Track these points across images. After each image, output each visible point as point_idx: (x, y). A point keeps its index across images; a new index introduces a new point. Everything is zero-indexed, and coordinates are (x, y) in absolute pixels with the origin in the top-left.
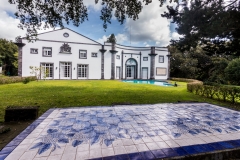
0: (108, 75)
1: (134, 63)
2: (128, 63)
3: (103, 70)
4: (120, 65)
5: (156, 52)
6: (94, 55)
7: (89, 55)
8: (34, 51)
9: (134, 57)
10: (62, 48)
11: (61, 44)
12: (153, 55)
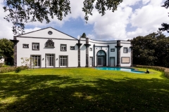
0: (83, 64)
1: (103, 54)
2: (99, 54)
3: (79, 60)
4: (92, 56)
5: (121, 45)
6: (73, 48)
7: (68, 48)
8: (26, 46)
9: (103, 49)
10: (47, 43)
11: (46, 40)
12: (119, 47)
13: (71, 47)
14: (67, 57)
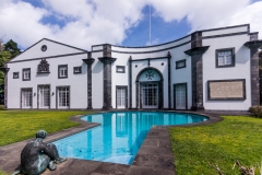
3: (90, 94)
5: (205, 43)
6: (78, 70)
7: (70, 71)
8: (16, 75)
10: (39, 66)
11: (38, 62)
12: (197, 51)
13: (75, 68)
14: (68, 88)
